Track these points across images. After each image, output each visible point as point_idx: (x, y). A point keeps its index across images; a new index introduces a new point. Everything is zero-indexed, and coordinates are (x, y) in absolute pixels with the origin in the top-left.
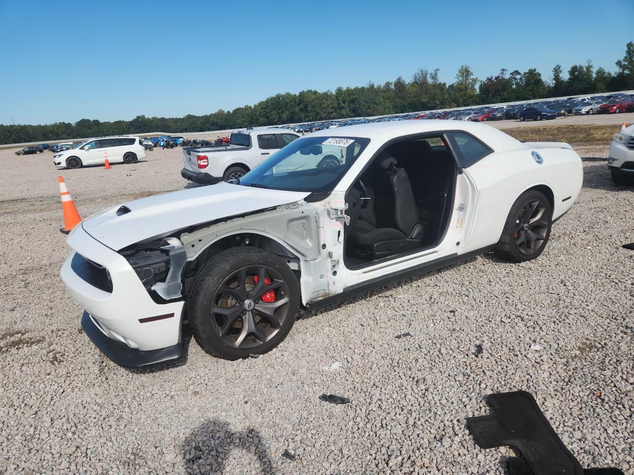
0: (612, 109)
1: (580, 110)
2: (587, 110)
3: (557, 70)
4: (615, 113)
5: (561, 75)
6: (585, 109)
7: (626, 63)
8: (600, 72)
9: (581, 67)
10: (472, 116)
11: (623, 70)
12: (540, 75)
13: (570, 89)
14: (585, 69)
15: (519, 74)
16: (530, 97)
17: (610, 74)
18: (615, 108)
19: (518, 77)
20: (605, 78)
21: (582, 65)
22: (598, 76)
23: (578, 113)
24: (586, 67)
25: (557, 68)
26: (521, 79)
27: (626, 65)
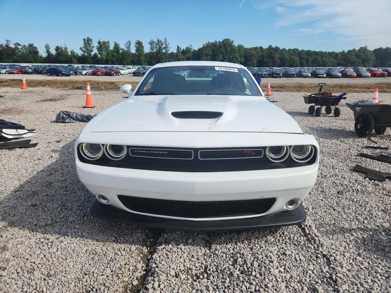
0: (98, 73)
1: (82, 72)
2: (85, 73)
3: (47, 47)
4: (100, 75)
5: (50, 50)
6: (84, 72)
7: (85, 49)
8: (72, 52)
9: (61, 48)
10: (7, 69)
11: (84, 53)
12: (37, 48)
13: (58, 60)
14: (64, 49)
15: (20, 45)
16: (33, 62)
17: (77, 54)
18: (100, 73)
19: (20, 47)
20: (76, 56)
21: (62, 46)
22: (72, 54)
23: (81, 74)
24: (64, 48)
25: (47, 46)
26: (22, 49)
27: (84, 50)
